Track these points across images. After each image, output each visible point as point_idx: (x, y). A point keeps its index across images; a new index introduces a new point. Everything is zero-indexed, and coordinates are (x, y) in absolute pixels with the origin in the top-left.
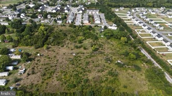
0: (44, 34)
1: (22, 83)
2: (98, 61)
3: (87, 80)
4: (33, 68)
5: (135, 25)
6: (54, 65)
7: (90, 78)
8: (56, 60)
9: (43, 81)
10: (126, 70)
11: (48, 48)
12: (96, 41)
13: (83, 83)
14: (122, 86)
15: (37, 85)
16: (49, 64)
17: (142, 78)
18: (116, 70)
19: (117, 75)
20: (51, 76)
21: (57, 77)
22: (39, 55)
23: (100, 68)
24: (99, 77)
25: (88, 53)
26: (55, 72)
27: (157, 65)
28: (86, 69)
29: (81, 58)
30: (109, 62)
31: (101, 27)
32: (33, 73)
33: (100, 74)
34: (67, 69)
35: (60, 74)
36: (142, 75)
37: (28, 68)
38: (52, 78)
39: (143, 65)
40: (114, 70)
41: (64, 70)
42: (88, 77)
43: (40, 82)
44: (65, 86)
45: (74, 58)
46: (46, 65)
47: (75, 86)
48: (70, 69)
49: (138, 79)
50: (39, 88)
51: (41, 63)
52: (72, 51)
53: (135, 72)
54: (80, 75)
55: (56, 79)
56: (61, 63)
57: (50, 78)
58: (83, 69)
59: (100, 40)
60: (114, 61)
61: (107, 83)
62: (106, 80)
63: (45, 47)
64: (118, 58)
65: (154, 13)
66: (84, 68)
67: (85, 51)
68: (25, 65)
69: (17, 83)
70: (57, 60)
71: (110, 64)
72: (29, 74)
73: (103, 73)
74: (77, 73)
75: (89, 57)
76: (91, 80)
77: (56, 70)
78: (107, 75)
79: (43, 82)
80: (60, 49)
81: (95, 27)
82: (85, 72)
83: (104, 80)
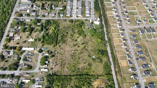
2: (84, 57)
5: (113, 17)
9: (62, 69)
13: (77, 70)
14: (92, 71)
15: (60, 71)
19: (91, 66)
25: (80, 50)
26: (65, 64)
31: (89, 21)
34: (70, 62)
36: (102, 65)
37: (54, 62)
39: (104, 59)
40: (91, 62)
42: (79, 67)
44: (70, 71)
45: (73, 55)
46: (61, 60)
47: (74, 72)
49: (100, 67)
55: (66, 68)
57: (64, 67)
58: (77, 62)
59: (87, 38)
60: (92, 57)
68: (52, 60)
69: (52, 70)
70: (66, 56)
71: (89, 58)
72: (55, 66)
74: (75, 64)
75: (80, 53)
78: (87, 66)
80: (66, 47)
81: (85, 22)
83: (85, 68)
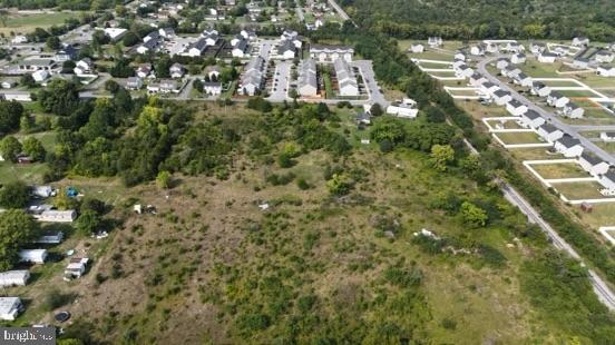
0: (157, 135)
1: (75, 309)
2: (349, 232)
3: (312, 301)
4: (117, 258)
5: (481, 100)
6: (193, 244)
7: (322, 292)
8: (199, 227)
9: (154, 302)
10: (452, 265)
11: (171, 185)
12: (342, 158)
13: (295, 312)
14: (437, 320)
15: (131, 316)
16: (176, 241)
17: (508, 291)
18: (414, 263)
19: (417, 283)
20: (181, 286)
21: (202, 289)
22: (137, 208)
23: (355, 256)
24: (354, 287)
25: (315, 202)
26: (195, 269)
27: (561, 244)
28: (308, 258)
29: (290, 221)
30: (390, 234)
31: (361, 107)
32: (118, 274)
33: (357, 278)
34: (238, 261)
35: (213, 276)
36: (507, 281)
37: (98, 257)
38: (186, 291)
39: (510, 245)
40: (407, 261)
41: (229, 265)
42: (313, 290)
43: (141, 308)
44: (233, 320)
45: (263, 221)
46: (166, 246)
47: (267, 322)
48: (250, 260)
49: (495, 295)
50: (138, 328)
51: (145, 238)
52: (257, 193)
53: (484, 270)
54: (285, 283)
55: (198, 294)
56: (218, 238)
57: (177, 291)
58: (295, 259)
59: (356, 156)
60: (408, 232)
61: (382, 310)
62: (379, 300)
63: (160, 181)
64: (423, 221)
65: (551, 60)
66: (301, 256)
67: (304, 195)
68: (88, 245)
69: (57, 312)
70: (205, 229)
71: (392, 241)
72: (100, 279)
73: (369, 272)
74: (276, 273)
75: (318, 215)
76: (327, 299)
77: (199, 262)
78: (383, 282)
79: (151, 308)
80: (215, 188)
81: (341, 110)
82: (302, 270)
83: (372, 300)
